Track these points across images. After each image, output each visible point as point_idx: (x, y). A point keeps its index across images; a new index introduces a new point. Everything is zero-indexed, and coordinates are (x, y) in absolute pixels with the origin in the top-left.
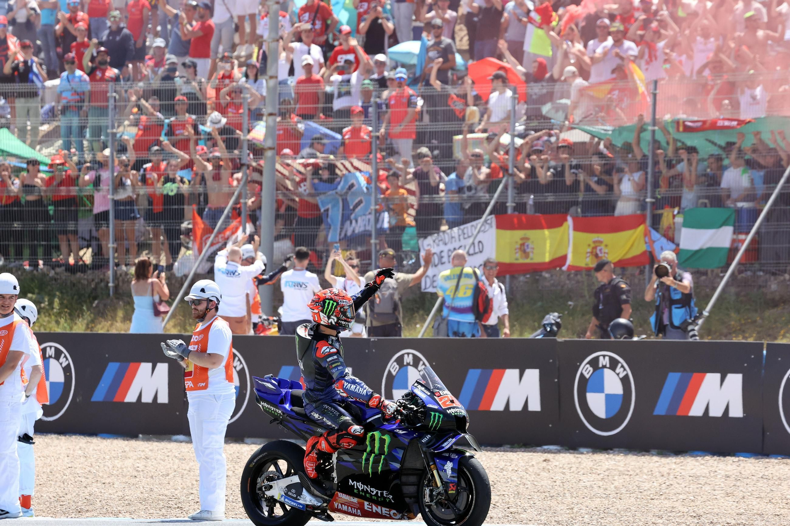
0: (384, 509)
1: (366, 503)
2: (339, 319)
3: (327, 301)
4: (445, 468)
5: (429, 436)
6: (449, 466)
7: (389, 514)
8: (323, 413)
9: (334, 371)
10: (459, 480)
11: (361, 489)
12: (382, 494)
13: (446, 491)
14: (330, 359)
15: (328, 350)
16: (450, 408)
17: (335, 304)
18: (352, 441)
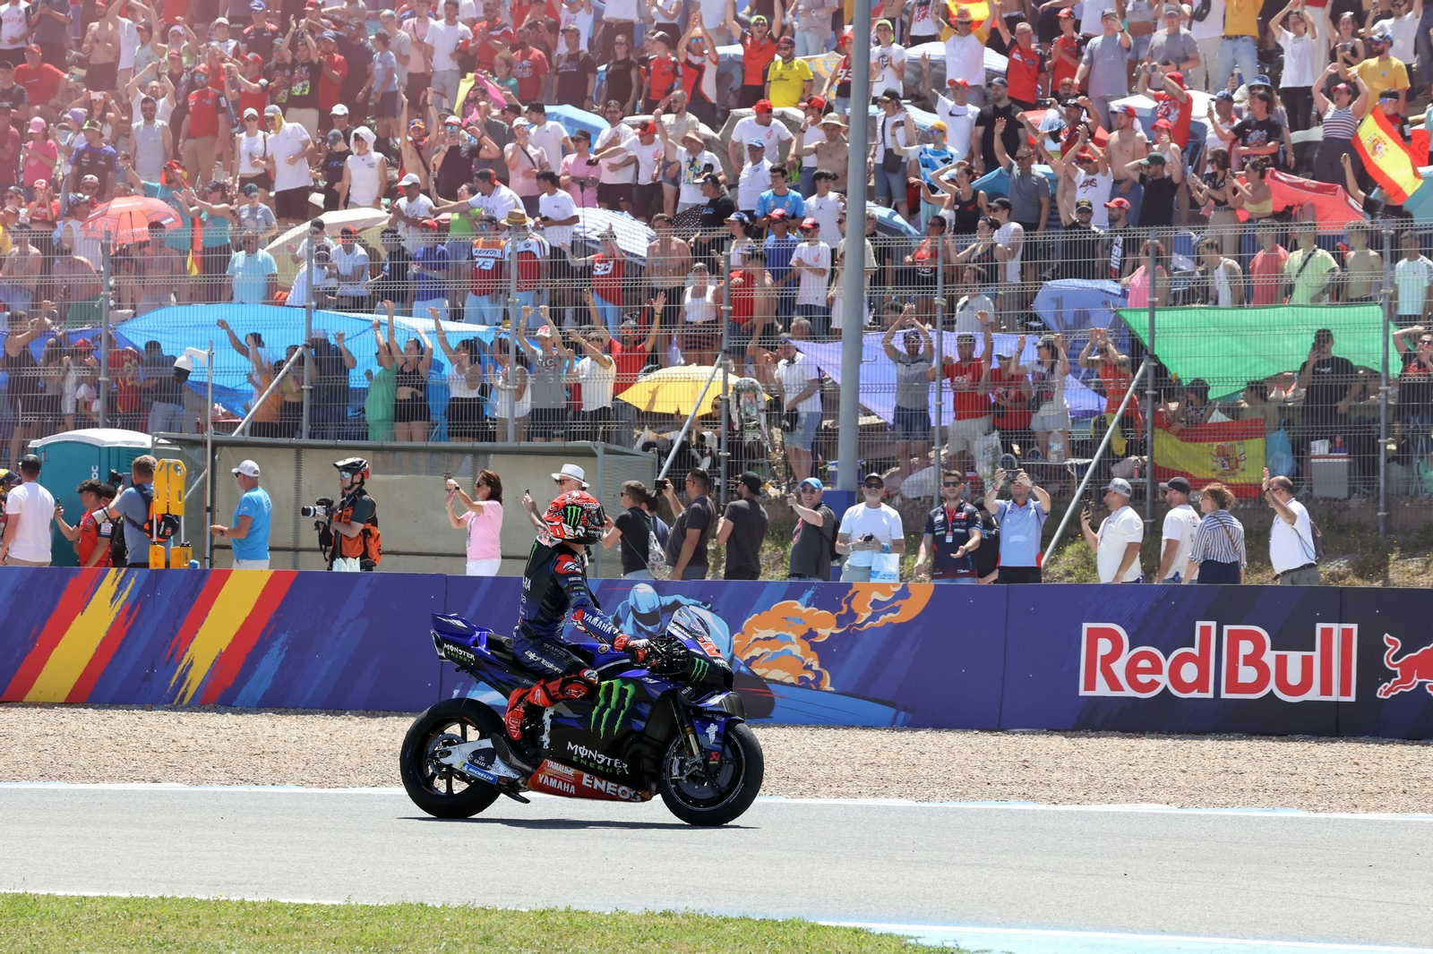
0: (610, 784)
1: (586, 776)
2: (587, 528)
3: (569, 508)
4: (707, 731)
5: (689, 688)
6: (712, 730)
7: (617, 793)
8: (542, 653)
9: (574, 595)
10: (723, 749)
11: (582, 755)
12: (612, 763)
13: (705, 761)
14: (573, 579)
16: (716, 658)
17: (580, 509)
18: (584, 688)
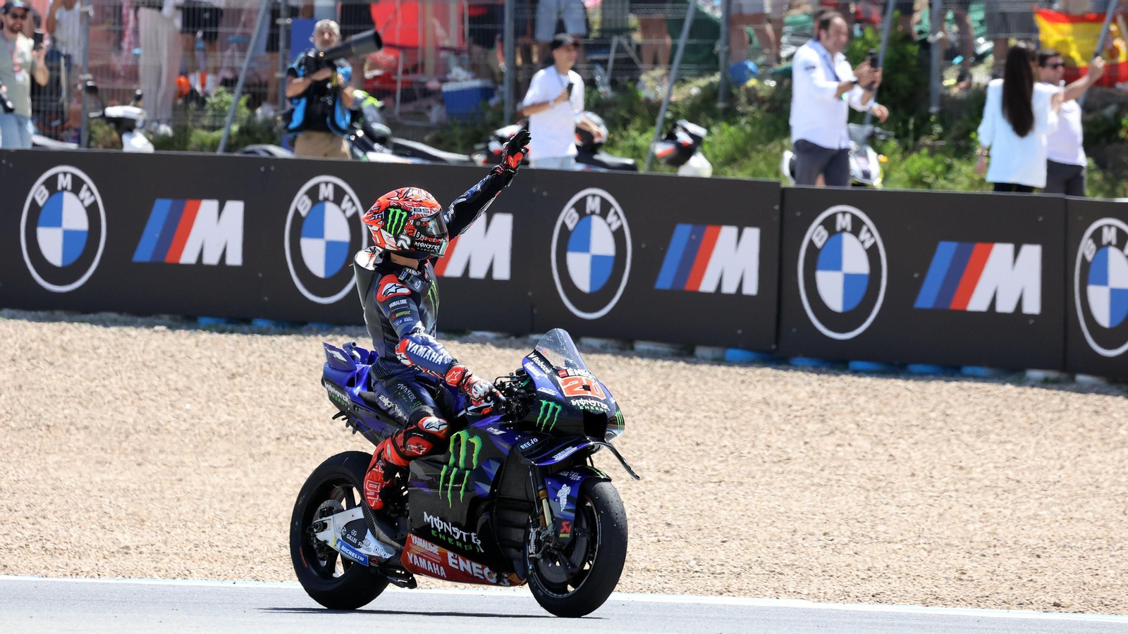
0: (475, 565)
2: (414, 239)
3: (392, 210)
4: (559, 495)
6: (564, 493)
7: (483, 575)
8: (395, 398)
9: (397, 324)
11: (440, 529)
12: (469, 537)
13: (557, 534)
15: (393, 290)
16: (578, 398)
17: (405, 214)
18: (424, 442)
